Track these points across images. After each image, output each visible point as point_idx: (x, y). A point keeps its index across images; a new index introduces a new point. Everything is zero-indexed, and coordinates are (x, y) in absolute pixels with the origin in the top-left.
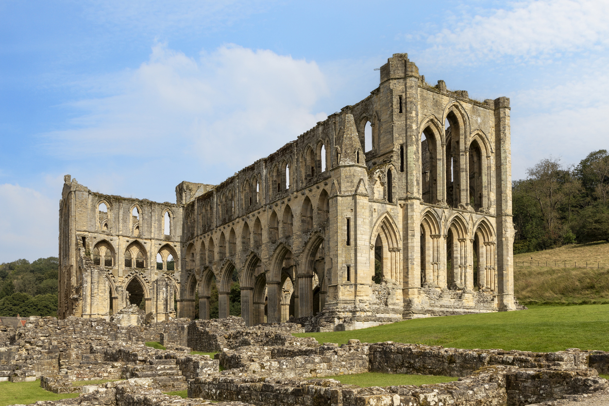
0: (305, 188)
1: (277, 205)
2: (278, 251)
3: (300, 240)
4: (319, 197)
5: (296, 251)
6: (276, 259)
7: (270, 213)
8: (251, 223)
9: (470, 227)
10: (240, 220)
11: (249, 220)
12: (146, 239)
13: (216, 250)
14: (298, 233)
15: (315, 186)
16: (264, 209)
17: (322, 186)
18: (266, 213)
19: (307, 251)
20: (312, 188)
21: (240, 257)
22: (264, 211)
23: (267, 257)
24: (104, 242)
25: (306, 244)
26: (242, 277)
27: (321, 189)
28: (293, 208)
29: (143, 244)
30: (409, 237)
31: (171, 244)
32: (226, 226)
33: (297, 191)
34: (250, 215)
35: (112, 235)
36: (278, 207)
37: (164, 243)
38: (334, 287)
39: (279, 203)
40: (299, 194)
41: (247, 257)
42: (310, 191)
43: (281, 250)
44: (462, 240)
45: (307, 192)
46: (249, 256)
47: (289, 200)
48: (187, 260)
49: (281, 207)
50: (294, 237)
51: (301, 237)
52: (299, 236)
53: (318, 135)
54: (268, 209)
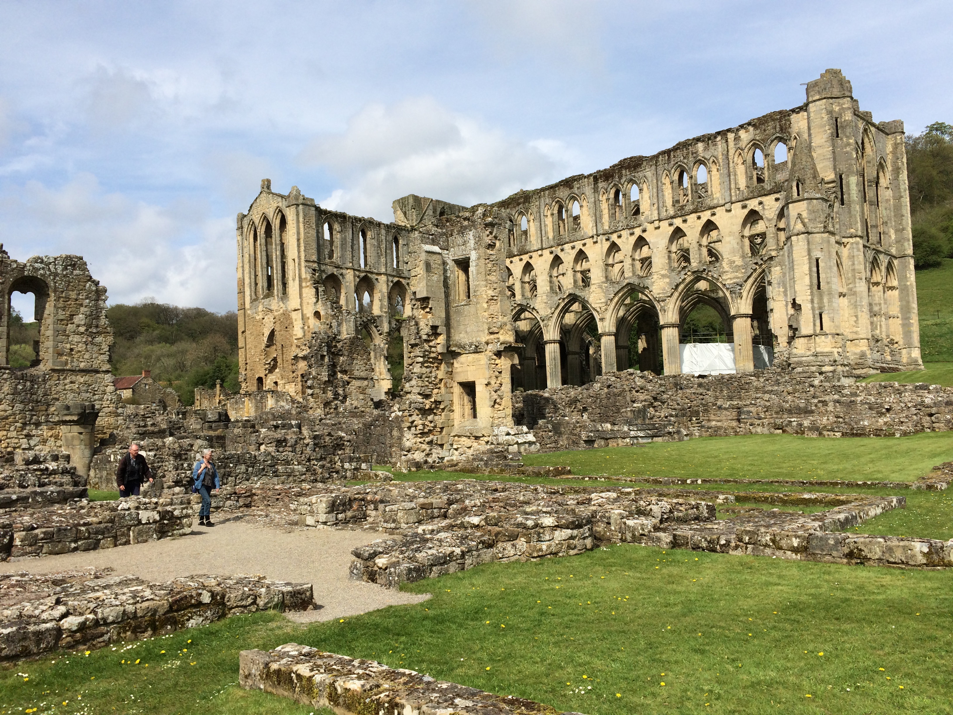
1: (619, 237)
2: (620, 294)
5: (659, 294)
8: (568, 257)
12: (377, 274)
16: (595, 240)
17: (706, 216)
18: (598, 245)
19: (676, 294)
20: (687, 217)
21: (545, 301)
22: (595, 243)
23: (603, 300)
24: (331, 277)
25: (677, 286)
27: (704, 220)
28: (652, 241)
31: (403, 280)
32: (515, 259)
33: (660, 220)
34: (567, 247)
35: (341, 268)
37: (396, 279)
50: (655, 277)
51: (668, 277)
52: (663, 276)
53: (695, 153)
54: (602, 241)
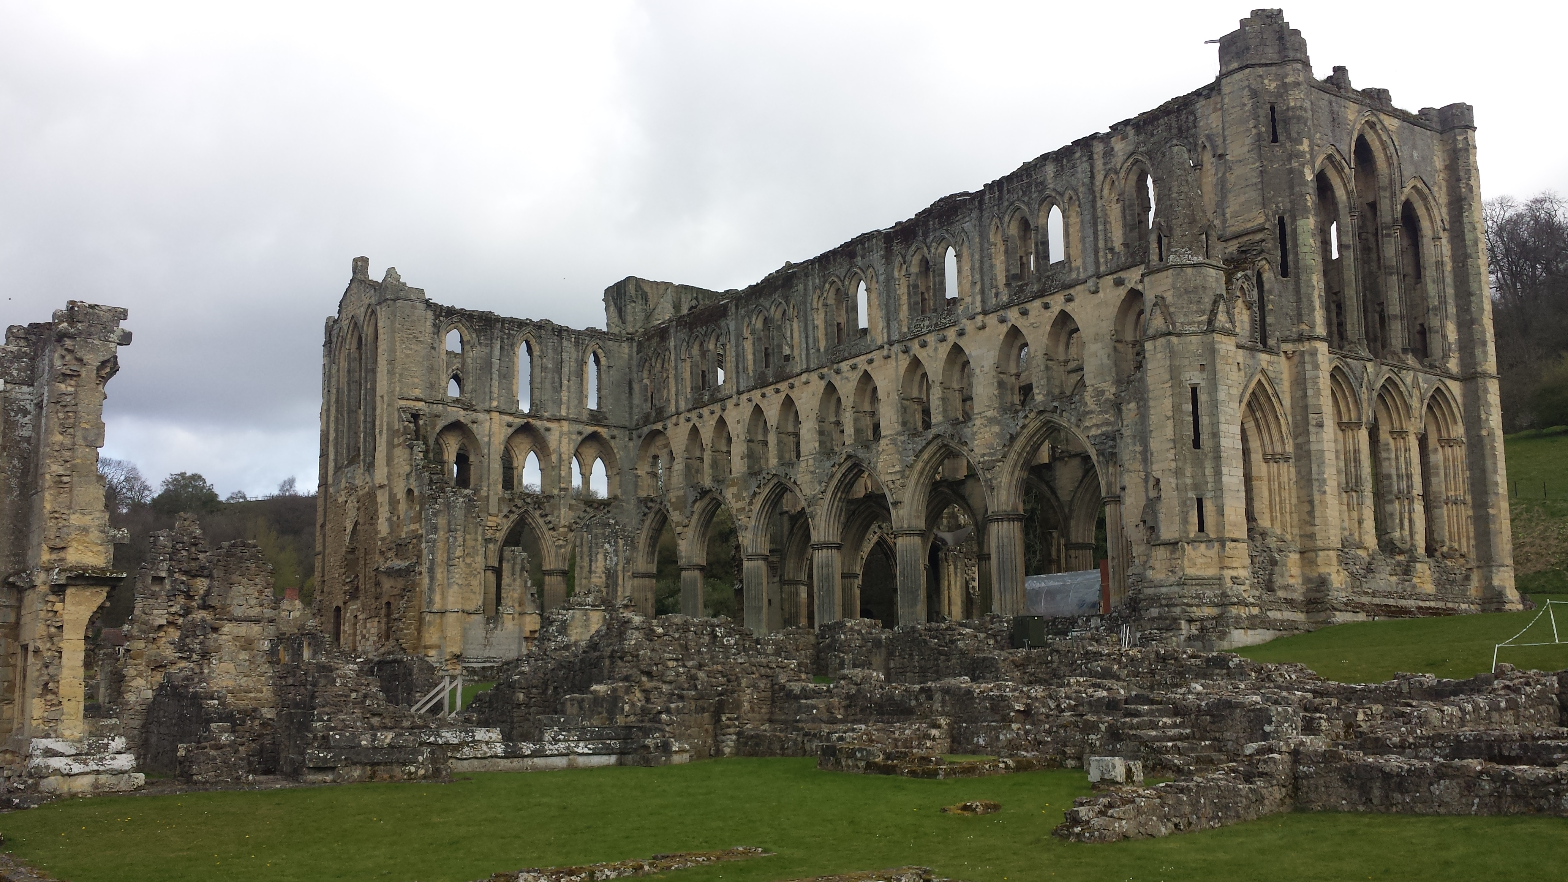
0: (1006, 307)
1: (924, 345)
2: (925, 456)
3: (996, 429)
4: (1048, 328)
5: (983, 455)
6: (921, 474)
7: (904, 362)
8: (847, 386)
9: (1415, 403)
10: (814, 377)
11: (838, 377)
12: (549, 420)
13: (738, 449)
14: (989, 414)
15: (1037, 304)
16: (885, 352)
17: (1057, 302)
18: (892, 362)
19: (1013, 456)
20: (1028, 306)
21: (812, 469)
22: (888, 357)
23: (897, 468)
24: (456, 426)
25: (1013, 438)
26: (817, 518)
27: (1055, 310)
28: (973, 354)
29: (542, 430)
30: (1312, 429)
31: (603, 431)
32: (769, 391)
33: (985, 313)
34: (845, 366)
35: (475, 410)
36: (930, 350)
37: (589, 429)
38: (1171, 547)
39: (931, 339)
40: (992, 320)
41: (834, 469)
42: (1024, 313)
43: (935, 454)
44: (1401, 434)
45: (1013, 315)
46: (840, 465)
47: (961, 333)
48: (639, 472)
49: (936, 349)
50: (978, 422)
51: (998, 423)
52: (991, 421)
53: (1042, 183)
54: (897, 354)
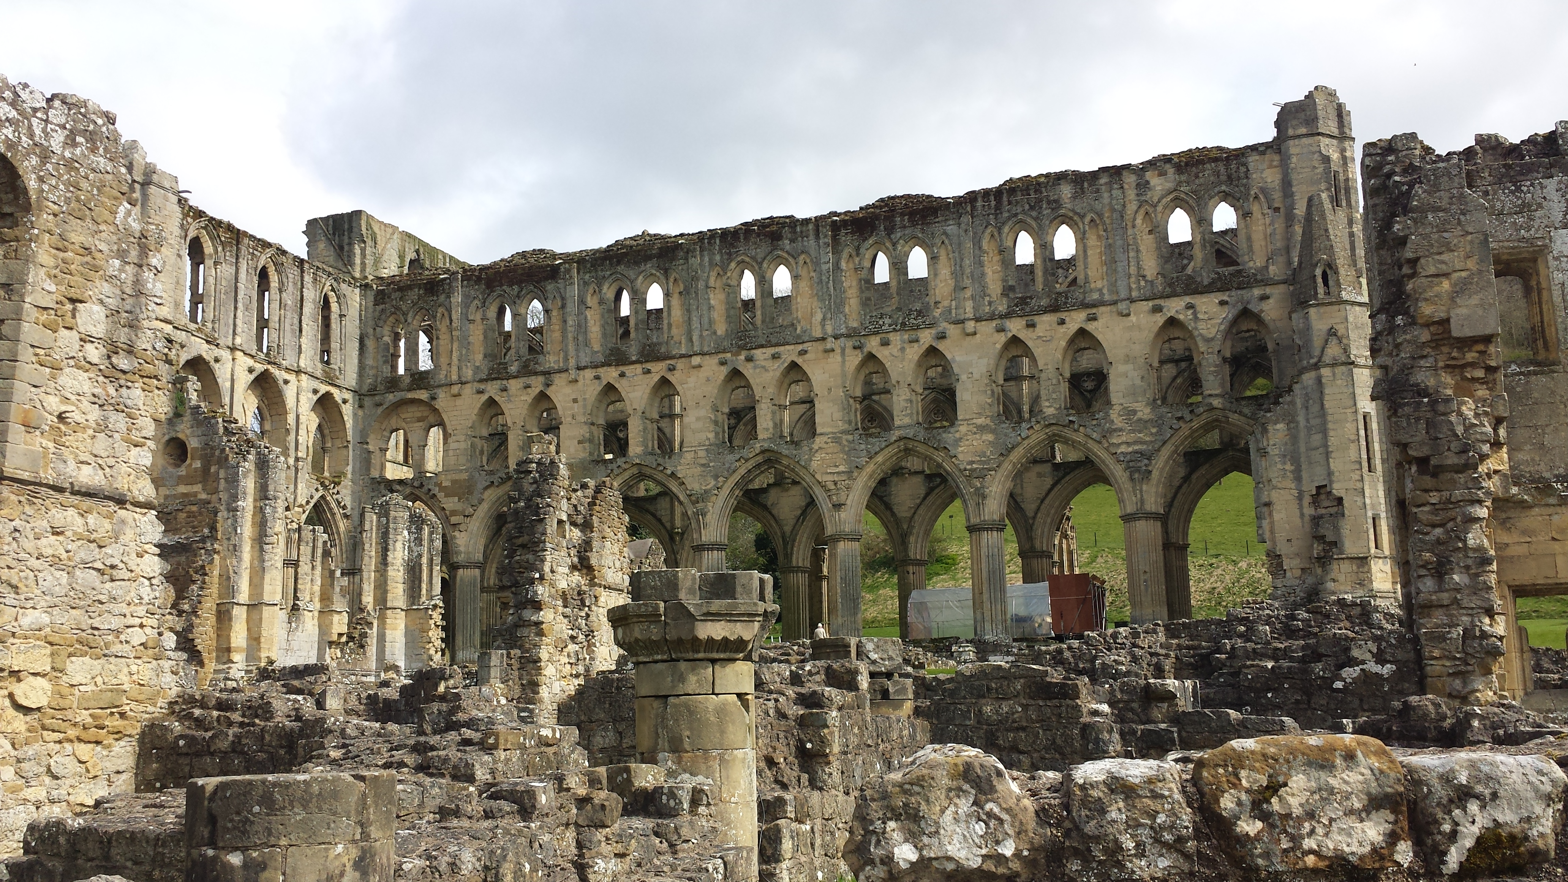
0: (1008, 315)
1: (885, 343)
2: (880, 458)
3: (990, 437)
4: (1063, 343)
5: (972, 462)
6: (871, 476)
7: (854, 359)
8: (763, 376)
10: (709, 361)
11: (750, 365)
12: (287, 370)
14: (979, 421)
15: (1049, 318)
16: (824, 345)
17: (1075, 320)
18: (836, 357)
19: (1008, 465)
20: (1036, 319)
21: (703, 461)
22: (828, 350)
23: (842, 468)
24: (198, 364)
25: (1008, 449)
26: (709, 517)
27: (1073, 327)
28: (957, 359)
29: (281, 382)
31: (336, 393)
32: (631, 370)
33: (977, 319)
34: (758, 353)
35: (217, 345)
36: (894, 349)
38: (1359, 562)
39: (894, 338)
40: (986, 328)
41: (738, 464)
42: (1031, 325)
45: (1015, 326)
46: (747, 460)
47: (942, 337)
49: (903, 349)
50: (963, 429)
51: (993, 431)
52: (982, 429)
53: (1055, 201)
54: (843, 350)
